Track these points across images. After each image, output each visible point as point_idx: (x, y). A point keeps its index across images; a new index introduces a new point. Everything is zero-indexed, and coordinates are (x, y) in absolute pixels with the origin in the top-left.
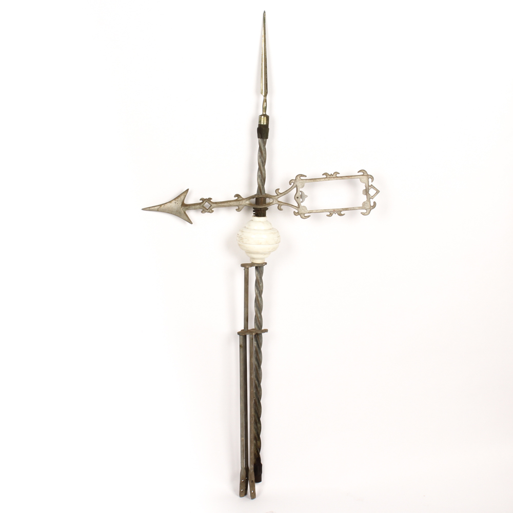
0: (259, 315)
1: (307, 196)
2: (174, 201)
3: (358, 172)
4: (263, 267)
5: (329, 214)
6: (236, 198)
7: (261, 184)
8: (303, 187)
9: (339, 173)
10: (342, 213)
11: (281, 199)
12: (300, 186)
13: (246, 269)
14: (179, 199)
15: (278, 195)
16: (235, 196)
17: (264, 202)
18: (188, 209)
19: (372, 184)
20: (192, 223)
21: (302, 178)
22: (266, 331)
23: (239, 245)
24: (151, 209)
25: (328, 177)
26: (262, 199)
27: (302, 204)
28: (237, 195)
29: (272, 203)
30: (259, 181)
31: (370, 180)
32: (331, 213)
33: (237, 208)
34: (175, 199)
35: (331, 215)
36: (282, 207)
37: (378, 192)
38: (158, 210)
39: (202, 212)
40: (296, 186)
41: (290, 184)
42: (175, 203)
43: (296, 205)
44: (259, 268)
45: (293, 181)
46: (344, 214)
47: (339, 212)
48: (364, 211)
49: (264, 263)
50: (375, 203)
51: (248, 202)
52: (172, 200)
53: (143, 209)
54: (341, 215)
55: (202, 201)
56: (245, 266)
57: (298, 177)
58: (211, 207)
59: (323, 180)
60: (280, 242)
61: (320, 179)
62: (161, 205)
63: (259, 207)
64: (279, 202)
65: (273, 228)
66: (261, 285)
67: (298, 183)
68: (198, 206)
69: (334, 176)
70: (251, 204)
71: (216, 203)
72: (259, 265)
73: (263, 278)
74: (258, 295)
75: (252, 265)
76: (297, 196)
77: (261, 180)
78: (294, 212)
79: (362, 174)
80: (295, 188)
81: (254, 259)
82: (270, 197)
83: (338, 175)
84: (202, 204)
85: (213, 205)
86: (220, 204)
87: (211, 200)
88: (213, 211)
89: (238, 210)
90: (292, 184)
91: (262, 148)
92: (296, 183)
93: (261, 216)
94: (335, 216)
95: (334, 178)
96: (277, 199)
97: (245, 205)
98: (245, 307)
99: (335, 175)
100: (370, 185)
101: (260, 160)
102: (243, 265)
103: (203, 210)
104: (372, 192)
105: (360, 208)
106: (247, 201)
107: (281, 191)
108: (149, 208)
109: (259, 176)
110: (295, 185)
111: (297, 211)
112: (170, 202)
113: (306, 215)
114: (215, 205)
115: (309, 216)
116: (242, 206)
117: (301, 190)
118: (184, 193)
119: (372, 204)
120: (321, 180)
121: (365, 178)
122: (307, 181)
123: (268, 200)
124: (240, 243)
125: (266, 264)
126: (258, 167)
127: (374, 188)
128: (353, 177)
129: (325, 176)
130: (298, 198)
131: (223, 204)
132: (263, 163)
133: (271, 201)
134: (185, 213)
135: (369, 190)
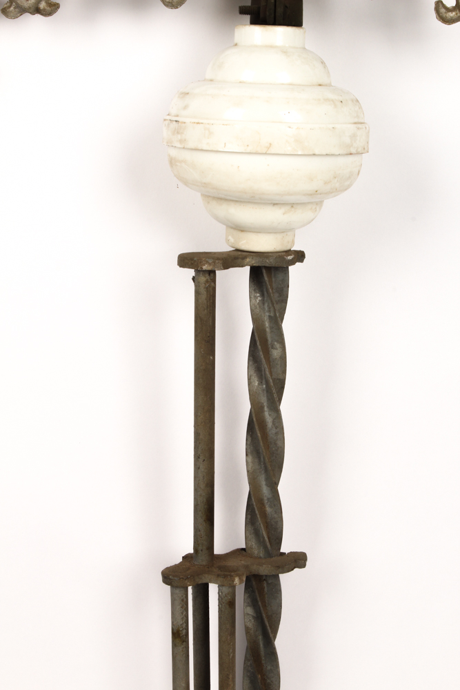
0: (265, 491)
4: (286, 271)
13: (203, 279)
22: (298, 560)
23: (172, 162)
44: (269, 276)
49: (288, 252)
56: (200, 261)
66: (275, 353)
72: (268, 262)
73: (288, 325)
74: (264, 400)
75: (232, 259)
78: (439, 5)
81: (240, 229)
88: (55, 8)
93: (275, 22)
98: (197, 457)
102: (186, 260)
124: (173, 153)
125: (300, 256)
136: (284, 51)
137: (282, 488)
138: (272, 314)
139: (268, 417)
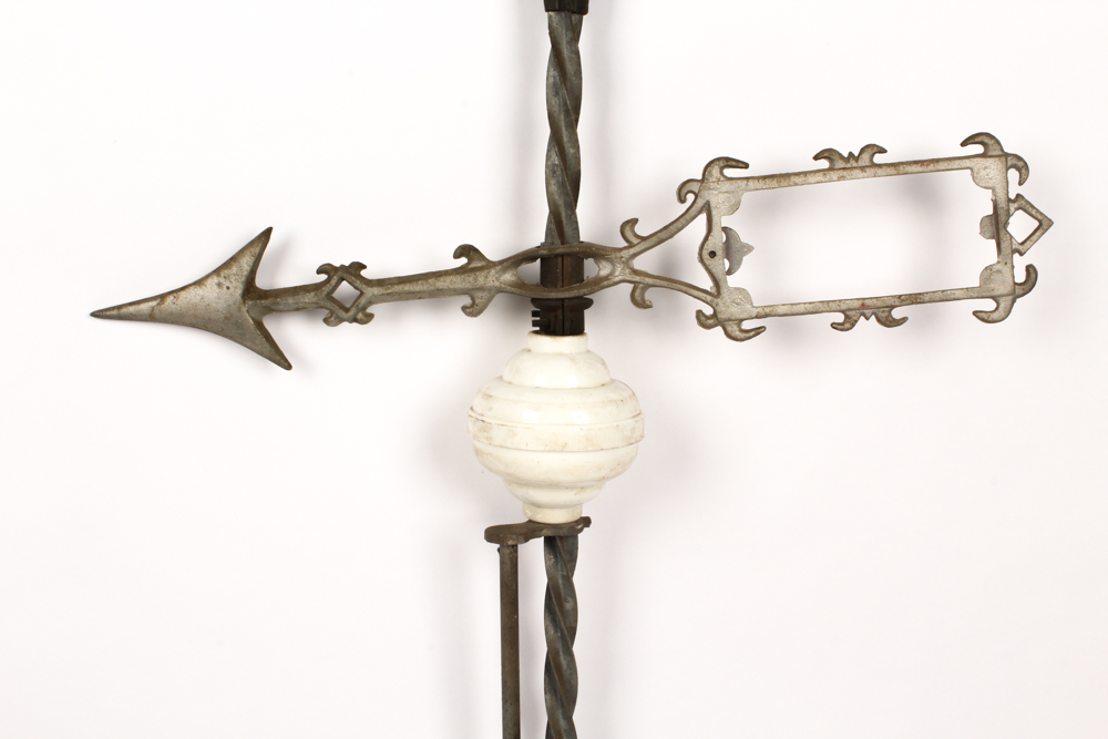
0: (562, 723)
1: (749, 249)
2: (215, 279)
3: (964, 144)
4: (576, 538)
5: (840, 318)
6: (463, 261)
7: (561, 202)
8: (735, 208)
9: (883, 151)
10: (897, 313)
11: (646, 262)
12: (723, 208)
13: (507, 551)
14: (234, 269)
15: (631, 245)
16: (457, 255)
17: (577, 275)
18: (269, 310)
19: (1022, 190)
20: (288, 367)
21: (729, 172)
23: (478, 452)
24: (124, 310)
25: (840, 164)
26: (568, 261)
27: (733, 281)
28: (466, 251)
29: (606, 278)
30: (554, 188)
31: (1013, 175)
32: (850, 315)
33: (467, 301)
34: (217, 272)
35: (847, 324)
36: (650, 295)
37: (1044, 224)
38: (151, 318)
39: (326, 321)
40: (707, 208)
41: (682, 200)
42: (219, 285)
43: (707, 284)
44: (561, 543)
45: (695, 186)
46: (904, 320)
47: (884, 312)
48: (989, 305)
49: (578, 522)
50: (1031, 271)
51: (508, 277)
52: (207, 277)
53: (97, 315)
54: (888, 322)
55: (324, 277)
56: (506, 538)
57: (715, 171)
58: (363, 301)
59: (819, 177)
60: (642, 437)
61: (805, 173)
62: (162, 297)
63: (553, 295)
64: (636, 272)
65: (613, 381)
66: (568, 606)
67: (716, 197)
68: (309, 298)
69: (865, 160)
70: (521, 285)
71: (380, 283)
72: (561, 533)
73: (577, 579)
74: (559, 646)
75: (530, 530)
76: (709, 246)
77: (562, 185)
78: (699, 313)
79: (979, 149)
80: (703, 217)
81: (538, 506)
82: (597, 253)
83: (878, 158)
84: (326, 289)
85: (371, 292)
86: (397, 288)
87: (364, 273)
88: (370, 317)
89: (472, 310)
90: (690, 197)
91: (566, 52)
92: (707, 195)
93: (563, 334)
94: (867, 327)
95: (862, 168)
96: (627, 263)
97: (500, 290)
98: (504, 702)
99: (866, 156)
100: (1012, 196)
101: (555, 101)
102: (493, 534)
103: (332, 313)
104: (1020, 226)
105: (970, 294)
106: (505, 270)
107: (643, 229)
108: (119, 307)
109: (551, 171)
110: (700, 203)
111: (708, 311)
112: (199, 283)
113: (747, 325)
114: (376, 291)
115: (758, 331)
116: (485, 295)
117: (726, 221)
118: (252, 244)
119: (1020, 277)
120: (811, 178)
121: (993, 167)
122: (751, 183)
123: (591, 268)
124: (479, 445)
125: (586, 522)
126: (547, 131)
127: (1028, 208)
128: (942, 166)
129: (824, 164)
130: (713, 254)
131: (407, 287)
132: (567, 112)
133: (605, 269)
134: (260, 326)
135: (1009, 215)
136: (572, 358)
137: (576, 717)
138: (565, 573)
139: (563, 661)
